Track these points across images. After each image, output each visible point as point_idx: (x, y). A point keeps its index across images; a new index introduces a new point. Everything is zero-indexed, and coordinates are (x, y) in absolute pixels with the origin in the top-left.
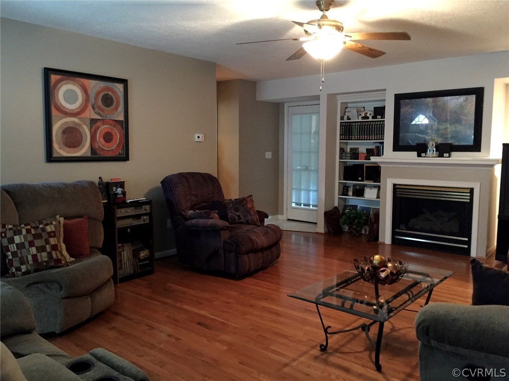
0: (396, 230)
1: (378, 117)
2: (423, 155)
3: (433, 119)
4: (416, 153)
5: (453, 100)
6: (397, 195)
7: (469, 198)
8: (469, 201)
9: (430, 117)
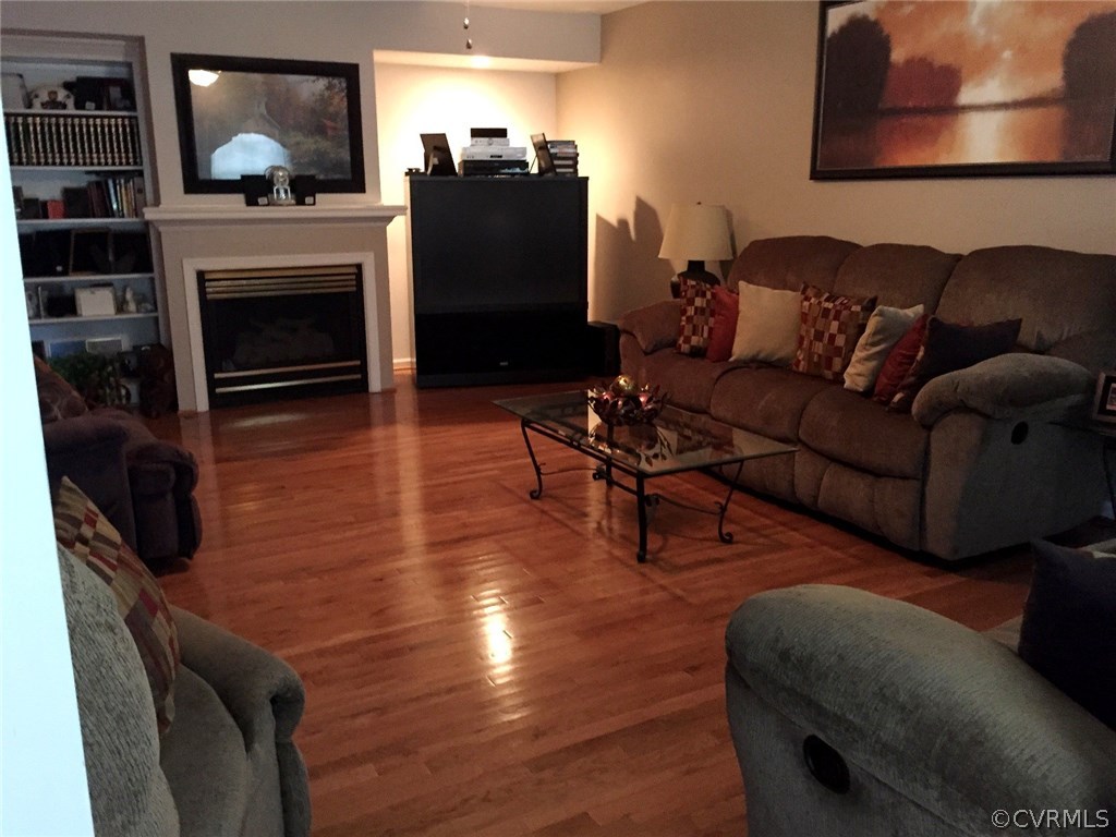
0: (217, 376)
1: (88, 104)
2: (262, 200)
3: (268, 121)
4: (241, 197)
5: (305, 83)
6: (209, 297)
7: (354, 283)
8: (355, 289)
9: (262, 116)
